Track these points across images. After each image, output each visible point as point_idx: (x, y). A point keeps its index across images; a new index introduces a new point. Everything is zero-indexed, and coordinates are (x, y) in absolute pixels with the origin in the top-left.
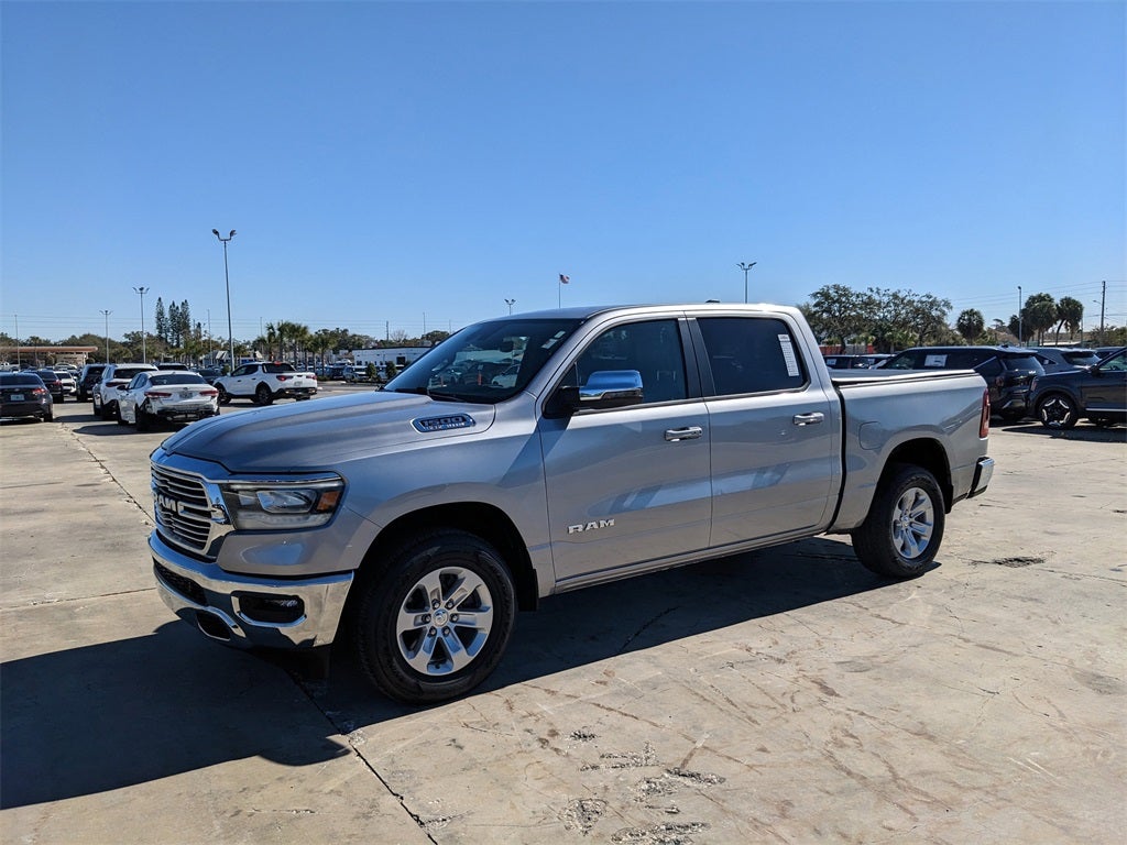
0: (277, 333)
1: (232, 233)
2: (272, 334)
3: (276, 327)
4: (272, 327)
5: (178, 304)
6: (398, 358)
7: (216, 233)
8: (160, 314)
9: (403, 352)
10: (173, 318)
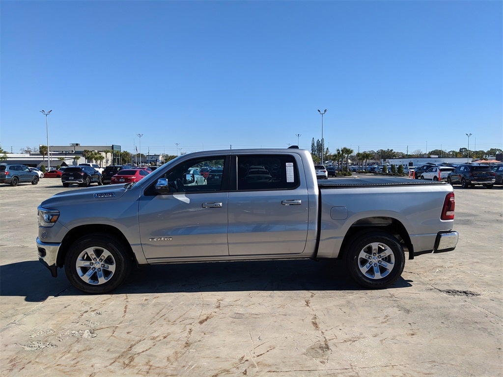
0: (341, 152)
1: (325, 111)
2: (339, 153)
3: (340, 150)
4: (339, 150)
5: (320, 140)
6: (409, 163)
7: (319, 111)
8: (313, 144)
9: (412, 160)
10: (318, 146)
